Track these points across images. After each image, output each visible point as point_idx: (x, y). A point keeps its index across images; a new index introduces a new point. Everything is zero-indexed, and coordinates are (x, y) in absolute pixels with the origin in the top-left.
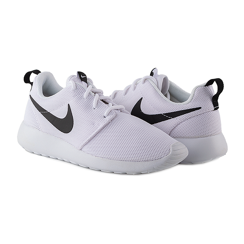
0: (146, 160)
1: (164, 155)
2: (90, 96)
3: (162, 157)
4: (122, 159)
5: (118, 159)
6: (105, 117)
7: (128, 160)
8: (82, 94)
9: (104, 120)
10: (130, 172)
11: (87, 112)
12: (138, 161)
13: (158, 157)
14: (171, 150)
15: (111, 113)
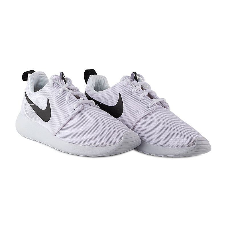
0: (102, 146)
1: (116, 142)
2: (64, 92)
3: (115, 143)
4: (83, 144)
5: (80, 144)
6: (74, 109)
7: (88, 145)
8: (58, 90)
9: (73, 112)
10: (89, 155)
11: (61, 105)
12: (95, 146)
13: (111, 143)
14: (123, 138)
15: (79, 106)
